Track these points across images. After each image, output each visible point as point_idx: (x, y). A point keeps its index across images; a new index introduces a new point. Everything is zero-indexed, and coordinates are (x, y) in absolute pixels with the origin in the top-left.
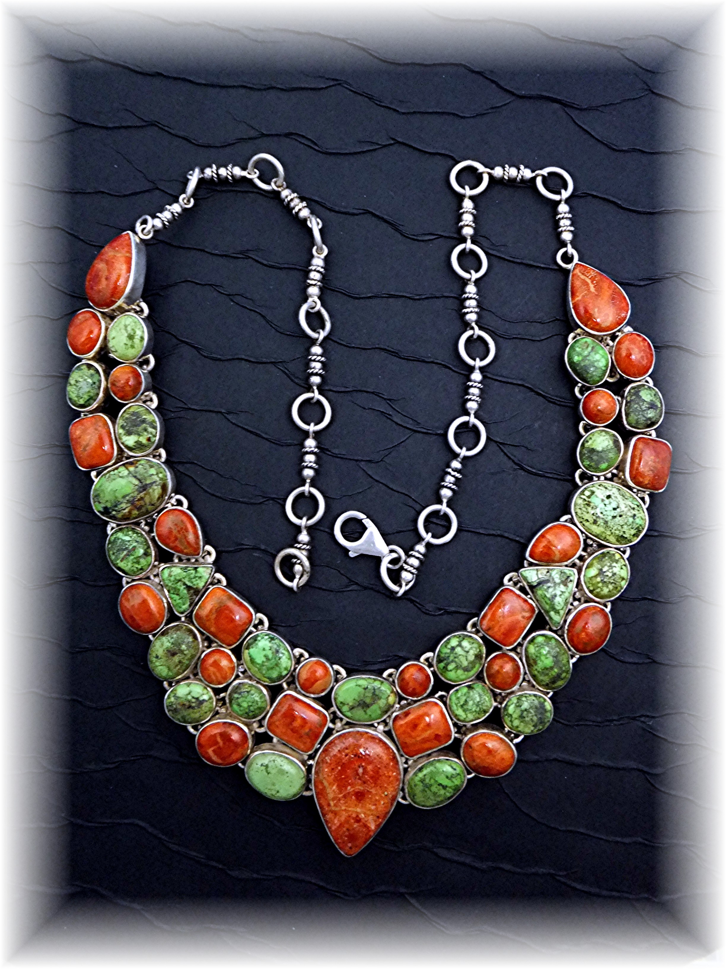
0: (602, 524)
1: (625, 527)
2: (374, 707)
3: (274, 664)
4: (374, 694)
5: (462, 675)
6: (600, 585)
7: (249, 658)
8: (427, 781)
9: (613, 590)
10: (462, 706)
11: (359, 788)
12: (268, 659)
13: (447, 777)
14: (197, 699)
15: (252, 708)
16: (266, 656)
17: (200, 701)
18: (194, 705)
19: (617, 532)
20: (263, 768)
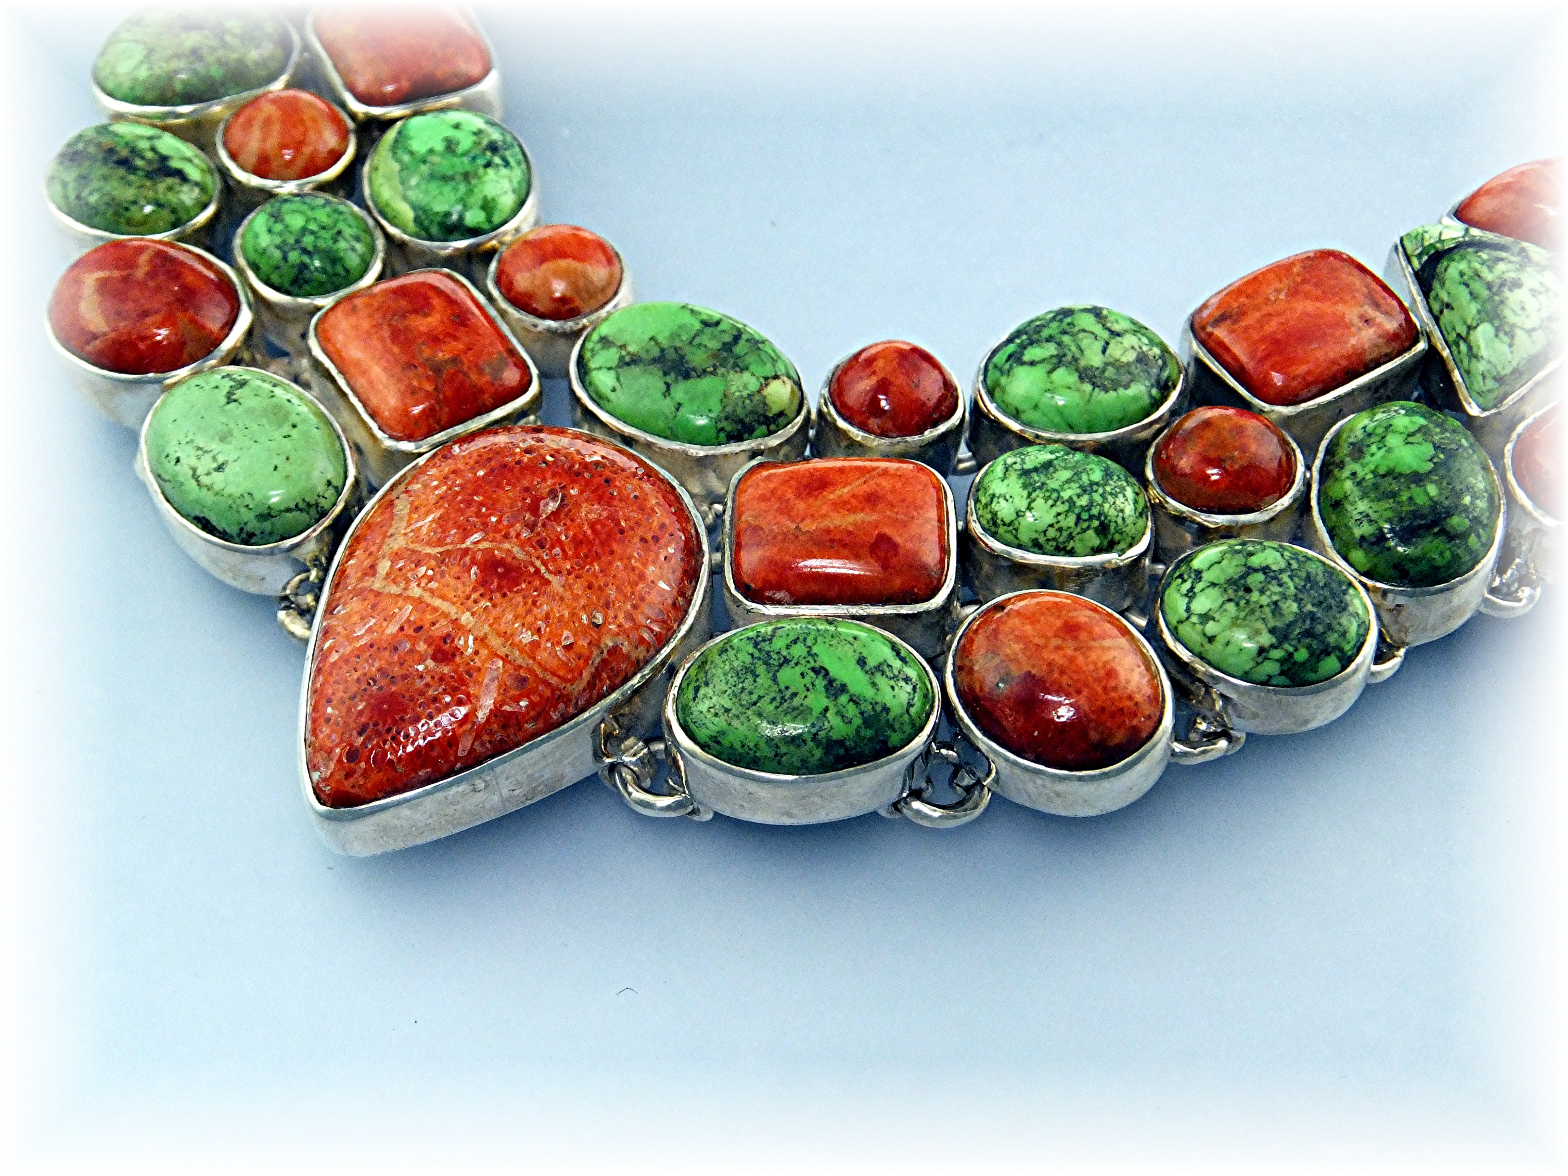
3: (460, 169)
4: (728, 347)
8: (779, 644)
13: (862, 662)
16: (448, 140)
17: (168, 167)
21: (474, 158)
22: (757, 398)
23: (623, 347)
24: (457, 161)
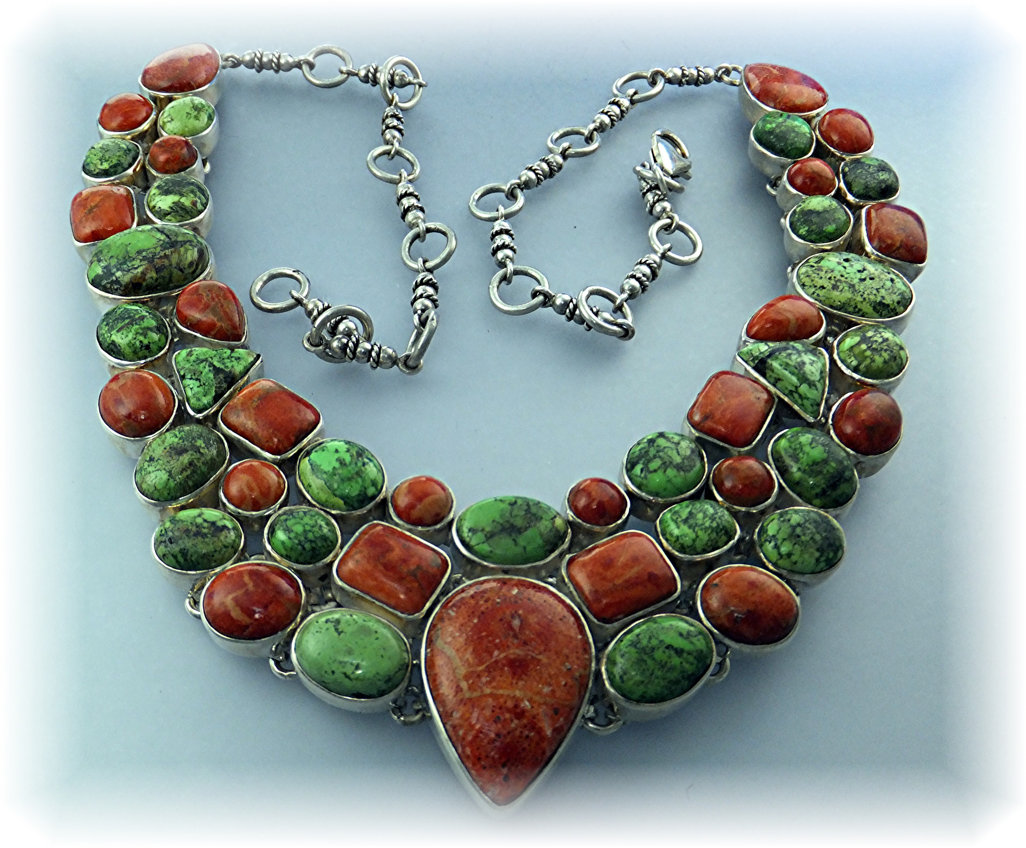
0: (846, 288)
1: (883, 291)
2: (529, 533)
3: (353, 472)
4: (528, 511)
5: (675, 476)
6: (868, 353)
7: (309, 467)
8: (644, 642)
9: (890, 360)
10: (685, 521)
11: (515, 652)
12: (342, 462)
13: (681, 635)
14: (213, 523)
15: (310, 536)
16: (338, 460)
17: (218, 527)
18: (205, 531)
19: (872, 297)
20: (330, 625)
21: (356, 464)
22: (554, 530)
23: (483, 530)
24: (350, 468)
